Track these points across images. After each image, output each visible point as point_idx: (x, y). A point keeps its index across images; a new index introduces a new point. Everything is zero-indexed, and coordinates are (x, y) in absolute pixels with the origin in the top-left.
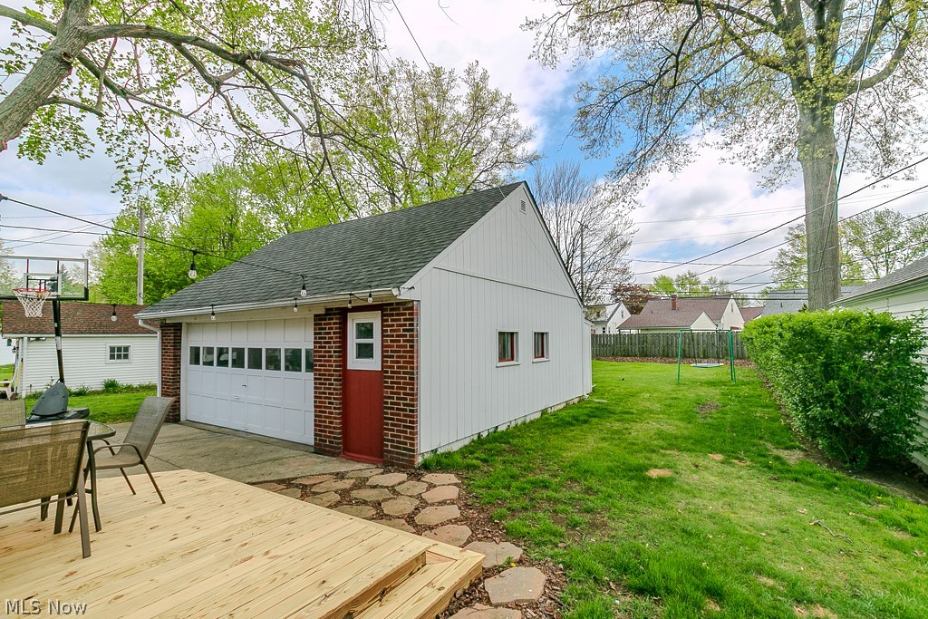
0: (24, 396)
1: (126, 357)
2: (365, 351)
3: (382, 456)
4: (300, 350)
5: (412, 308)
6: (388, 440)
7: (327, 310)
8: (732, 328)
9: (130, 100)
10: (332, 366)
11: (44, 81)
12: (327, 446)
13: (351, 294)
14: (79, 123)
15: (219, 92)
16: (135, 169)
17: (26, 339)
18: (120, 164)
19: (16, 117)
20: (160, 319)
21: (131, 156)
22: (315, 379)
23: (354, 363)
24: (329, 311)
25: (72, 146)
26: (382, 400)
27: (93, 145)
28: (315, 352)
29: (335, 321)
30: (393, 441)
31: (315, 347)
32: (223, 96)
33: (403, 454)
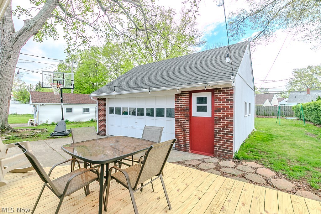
0: (39, 125)
1: (71, 111)
2: (202, 109)
3: (214, 153)
4: (164, 108)
5: (232, 90)
6: (217, 146)
7: (182, 92)
8: (274, 105)
9: (72, 18)
10: (185, 115)
11: (50, 7)
12: (182, 147)
13: (206, 84)
14: (55, 27)
15: (106, 14)
16: (72, 44)
17: (39, 104)
18: (68, 42)
19: (41, 21)
20: (98, 97)
21: (71, 39)
22: (175, 120)
23: (195, 114)
24: (183, 93)
25: (52, 35)
26: (213, 130)
27: (59, 35)
28: (176, 109)
29: (186, 96)
30: (219, 147)
31: (175, 107)
32: (107, 15)
33: (225, 153)
